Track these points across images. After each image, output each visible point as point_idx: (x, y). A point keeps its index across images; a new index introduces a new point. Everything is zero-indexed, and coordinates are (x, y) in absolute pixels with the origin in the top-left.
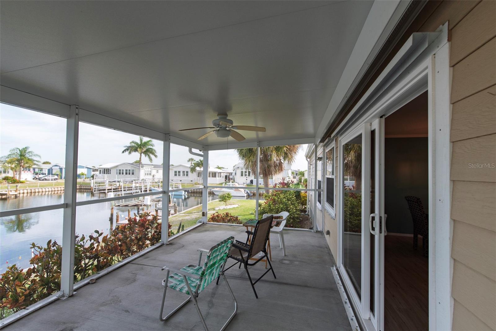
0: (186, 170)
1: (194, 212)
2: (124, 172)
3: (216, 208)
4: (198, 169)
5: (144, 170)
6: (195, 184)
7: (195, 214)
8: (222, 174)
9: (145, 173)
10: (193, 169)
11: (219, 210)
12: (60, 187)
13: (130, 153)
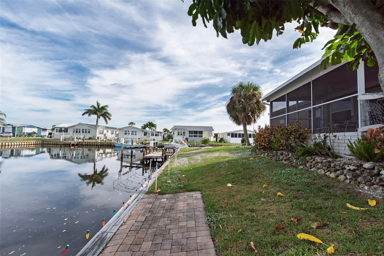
0: (134, 130)
2: (81, 131)
8: (162, 134)
12: (26, 142)
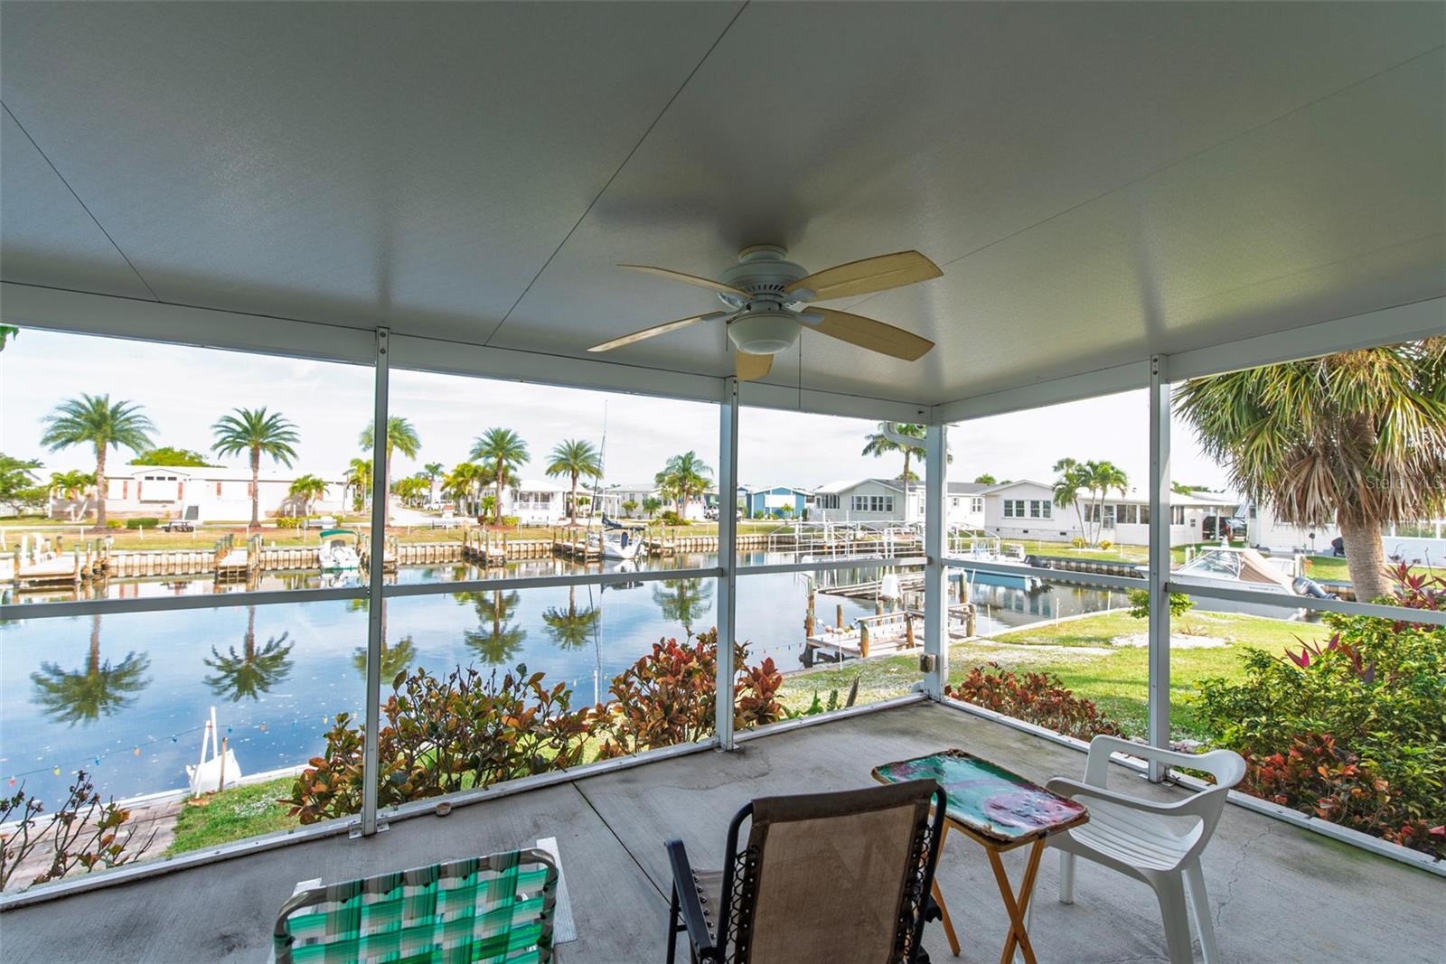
0: (1042, 497)
1: (1030, 639)
2: (869, 504)
3: (1116, 639)
4: (1083, 492)
5: (916, 497)
6: (1074, 543)
7: (1028, 650)
8: (1187, 511)
9: (921, 506)
10: (1065, 495)
11: (1129, 647)
13: (878, 453)
